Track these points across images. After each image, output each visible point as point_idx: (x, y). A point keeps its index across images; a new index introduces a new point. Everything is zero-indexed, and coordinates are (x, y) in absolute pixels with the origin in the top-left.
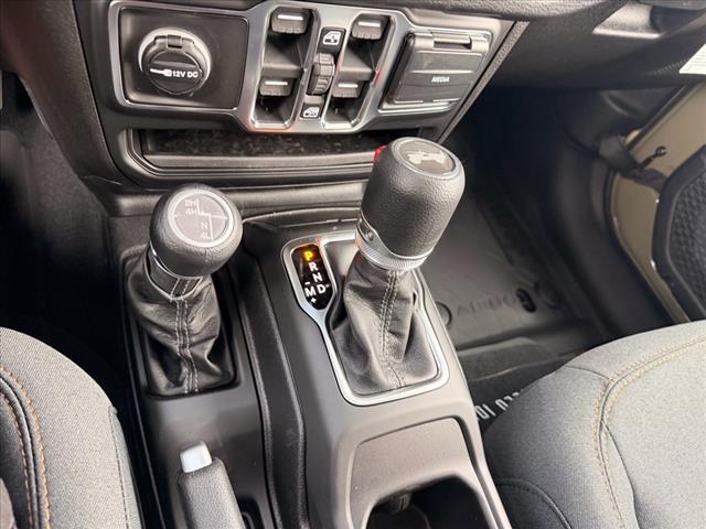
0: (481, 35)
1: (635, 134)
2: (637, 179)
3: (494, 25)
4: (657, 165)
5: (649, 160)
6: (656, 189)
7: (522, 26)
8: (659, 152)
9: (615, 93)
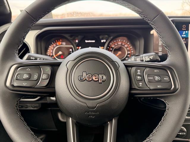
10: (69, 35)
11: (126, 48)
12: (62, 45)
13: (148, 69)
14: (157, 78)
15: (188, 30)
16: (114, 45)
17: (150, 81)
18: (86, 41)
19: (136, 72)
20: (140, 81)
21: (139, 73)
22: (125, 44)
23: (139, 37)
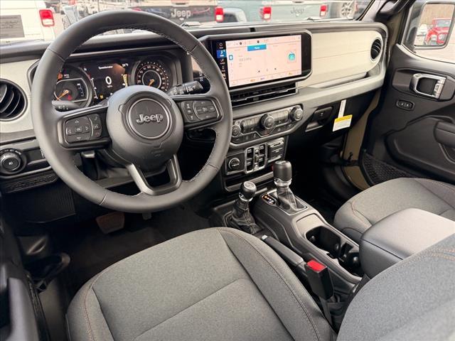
0: (281, 141)
1: (342, 153)
2: (349, 165)
3: (282, 138)
4: (352, 159)
5: (350, 158)
6: (357, 165)
7: (288, 137)
8: (351, 155)
9: (327, 144)
10: (80, 63)
11: (159, 72)
12: (63, 78)
13: (195, 102)
14: (205, 109)
15: (225, 48)
16: (142, 70)
17: (199, 113)
18: (100, 68)
19: (186, 106)
20: (191, 114)
21: (188, 107)
22: (156, 68)
23: (173, 59)
